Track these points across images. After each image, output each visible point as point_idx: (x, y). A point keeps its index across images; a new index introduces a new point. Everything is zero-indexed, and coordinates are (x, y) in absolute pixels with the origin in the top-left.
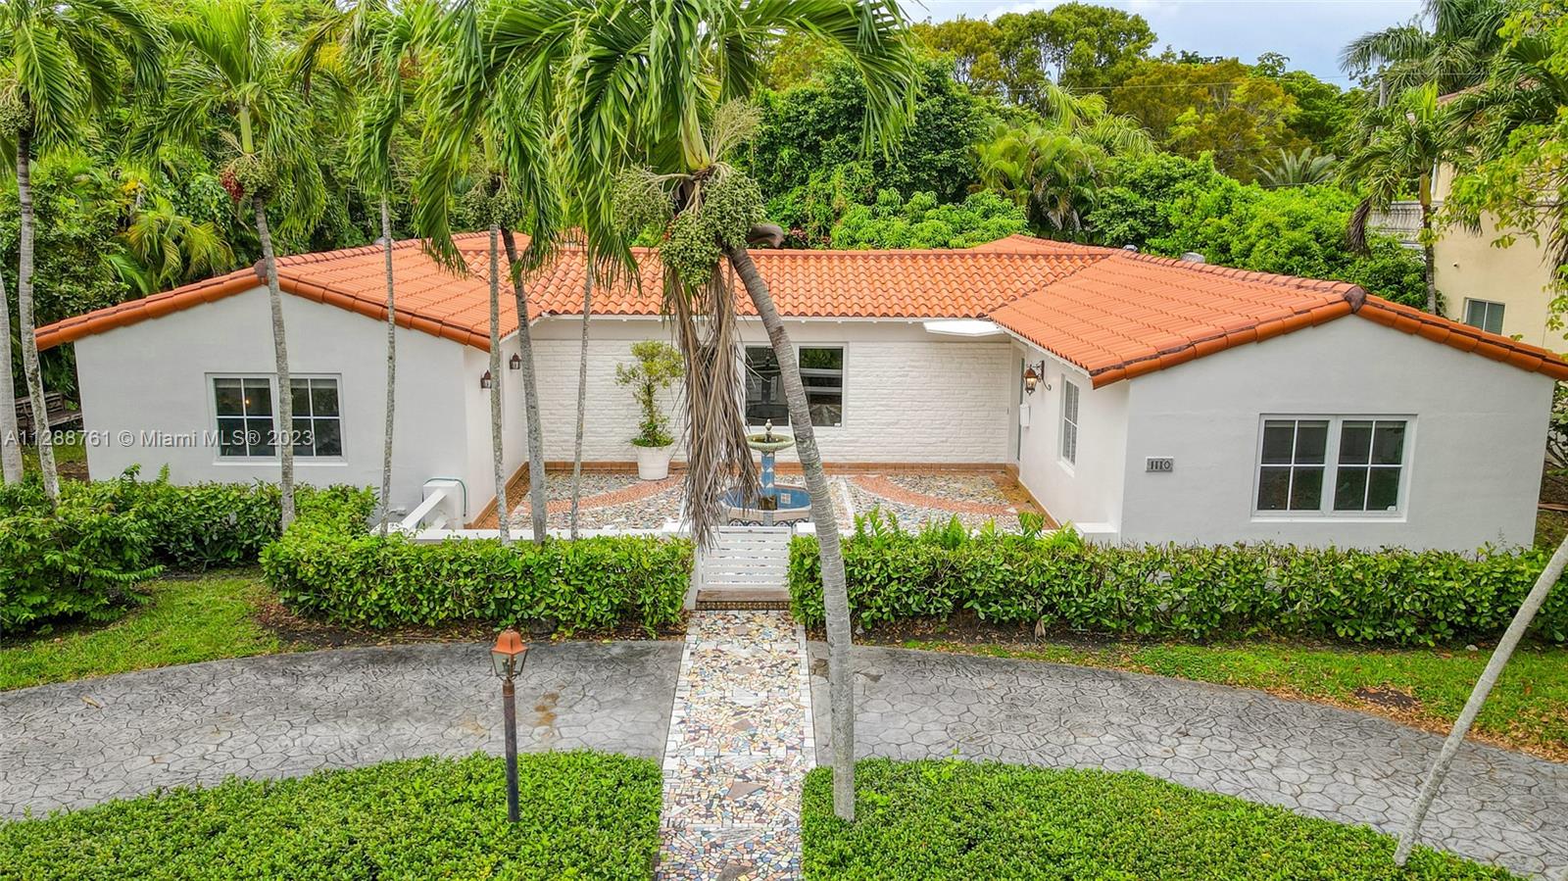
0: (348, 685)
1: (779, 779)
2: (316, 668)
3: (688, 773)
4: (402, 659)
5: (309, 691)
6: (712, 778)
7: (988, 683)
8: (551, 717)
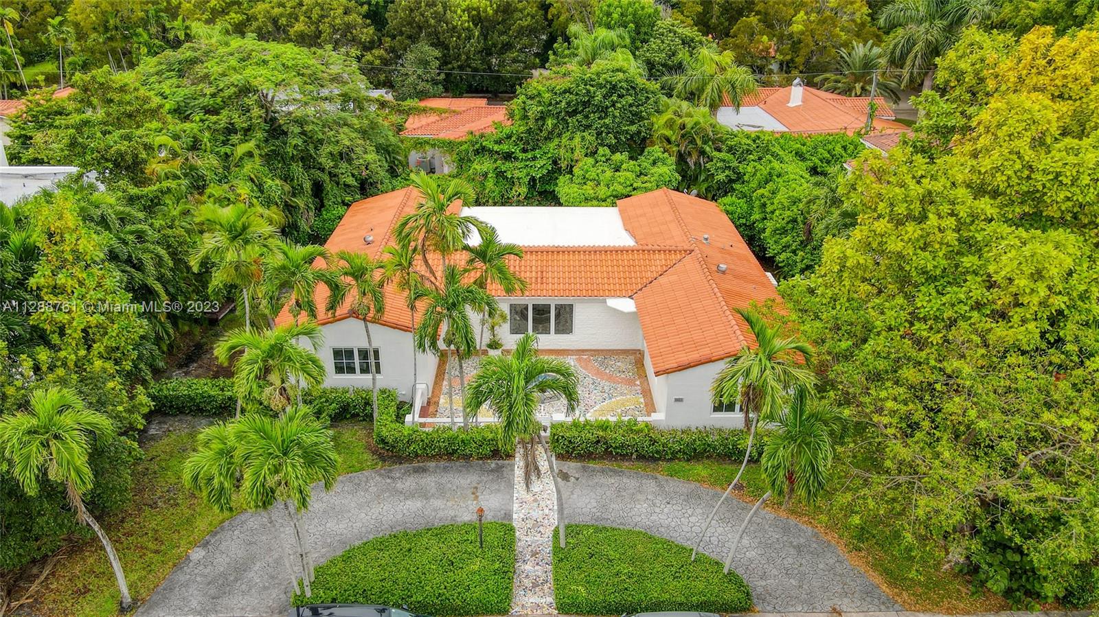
0: (410, 483)
1: (546, 521)
2: (398, 475)
3: (520, 520)
4: (424, 470)
5: (399, 485)
6: (527, 522)
7: (613, 481)
8: (477, 497)
